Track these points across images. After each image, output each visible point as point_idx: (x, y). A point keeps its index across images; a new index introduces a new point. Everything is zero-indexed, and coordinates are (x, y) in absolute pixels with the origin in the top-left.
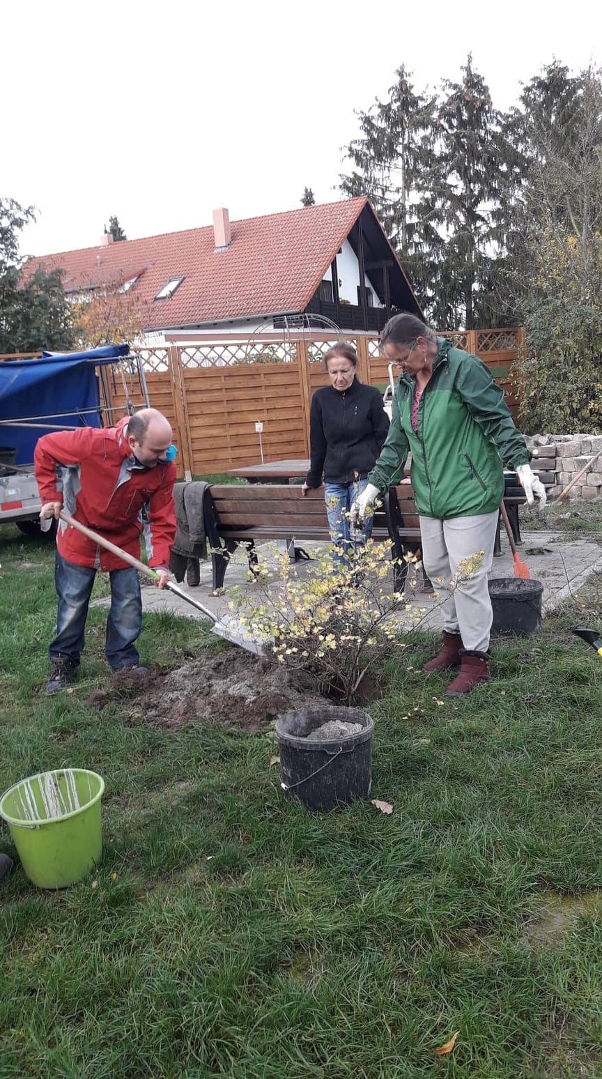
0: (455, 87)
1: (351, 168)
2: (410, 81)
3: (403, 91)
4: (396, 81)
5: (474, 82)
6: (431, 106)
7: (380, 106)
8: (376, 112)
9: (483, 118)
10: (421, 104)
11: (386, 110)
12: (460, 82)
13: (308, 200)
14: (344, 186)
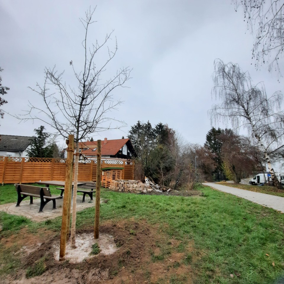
0: (146, 124)
1: (130, 134)
2: (140, 123)
3: (139, 124)
4: (138, 123)
5: (149, 124)
6: (143, 127)
7: (135, 126)
8: (134, 127)
9: (150, 129)
10: (141, 126)
11: (136, 126)
12: (147, 124)
13: (123, 138)
14: (128, 137)
